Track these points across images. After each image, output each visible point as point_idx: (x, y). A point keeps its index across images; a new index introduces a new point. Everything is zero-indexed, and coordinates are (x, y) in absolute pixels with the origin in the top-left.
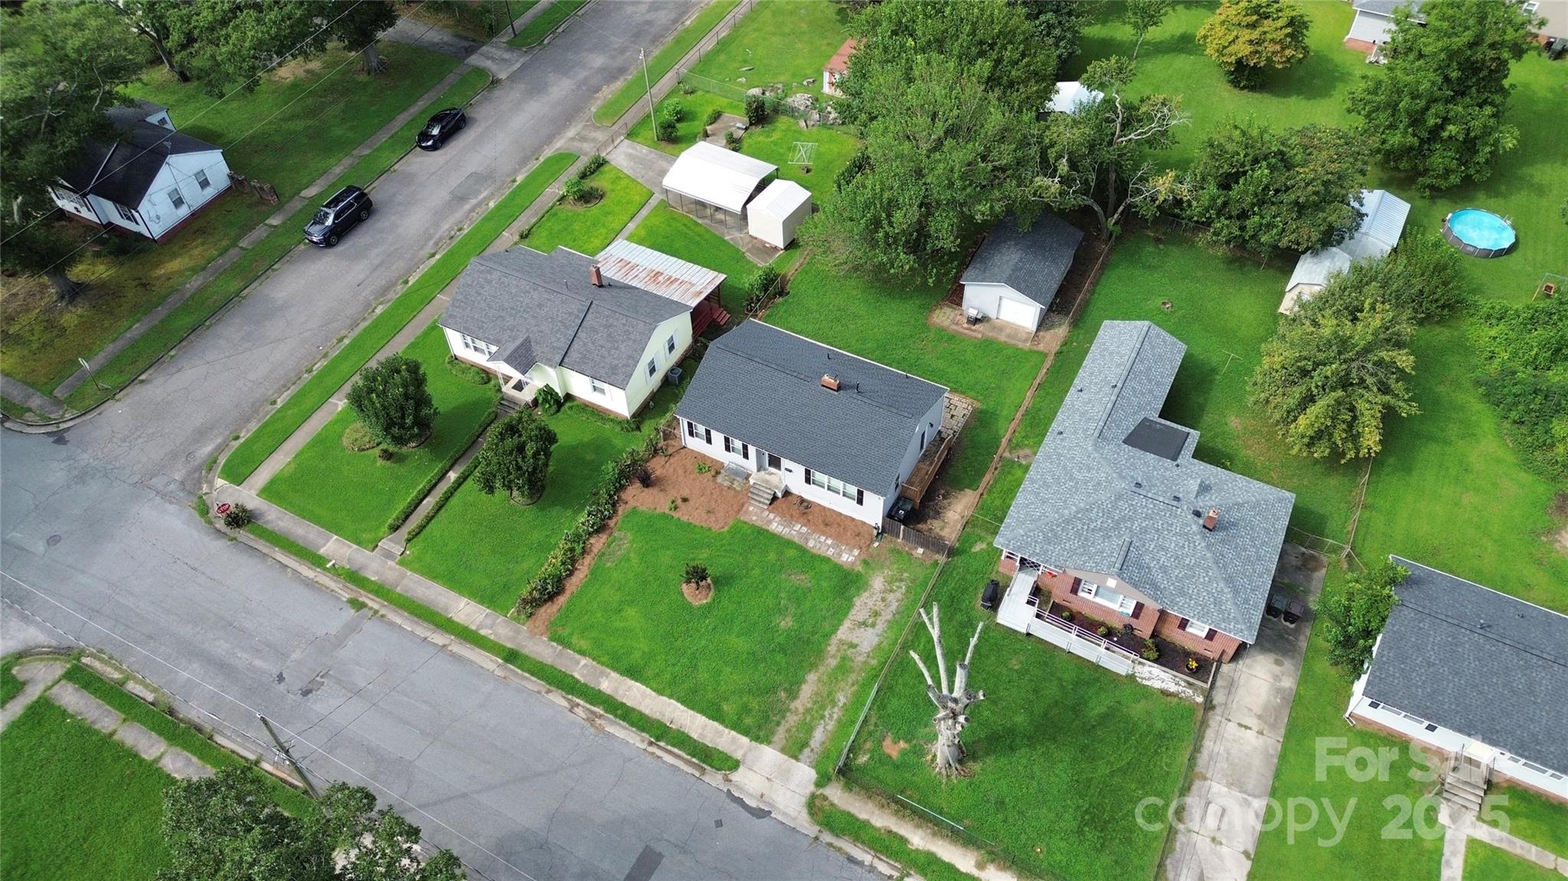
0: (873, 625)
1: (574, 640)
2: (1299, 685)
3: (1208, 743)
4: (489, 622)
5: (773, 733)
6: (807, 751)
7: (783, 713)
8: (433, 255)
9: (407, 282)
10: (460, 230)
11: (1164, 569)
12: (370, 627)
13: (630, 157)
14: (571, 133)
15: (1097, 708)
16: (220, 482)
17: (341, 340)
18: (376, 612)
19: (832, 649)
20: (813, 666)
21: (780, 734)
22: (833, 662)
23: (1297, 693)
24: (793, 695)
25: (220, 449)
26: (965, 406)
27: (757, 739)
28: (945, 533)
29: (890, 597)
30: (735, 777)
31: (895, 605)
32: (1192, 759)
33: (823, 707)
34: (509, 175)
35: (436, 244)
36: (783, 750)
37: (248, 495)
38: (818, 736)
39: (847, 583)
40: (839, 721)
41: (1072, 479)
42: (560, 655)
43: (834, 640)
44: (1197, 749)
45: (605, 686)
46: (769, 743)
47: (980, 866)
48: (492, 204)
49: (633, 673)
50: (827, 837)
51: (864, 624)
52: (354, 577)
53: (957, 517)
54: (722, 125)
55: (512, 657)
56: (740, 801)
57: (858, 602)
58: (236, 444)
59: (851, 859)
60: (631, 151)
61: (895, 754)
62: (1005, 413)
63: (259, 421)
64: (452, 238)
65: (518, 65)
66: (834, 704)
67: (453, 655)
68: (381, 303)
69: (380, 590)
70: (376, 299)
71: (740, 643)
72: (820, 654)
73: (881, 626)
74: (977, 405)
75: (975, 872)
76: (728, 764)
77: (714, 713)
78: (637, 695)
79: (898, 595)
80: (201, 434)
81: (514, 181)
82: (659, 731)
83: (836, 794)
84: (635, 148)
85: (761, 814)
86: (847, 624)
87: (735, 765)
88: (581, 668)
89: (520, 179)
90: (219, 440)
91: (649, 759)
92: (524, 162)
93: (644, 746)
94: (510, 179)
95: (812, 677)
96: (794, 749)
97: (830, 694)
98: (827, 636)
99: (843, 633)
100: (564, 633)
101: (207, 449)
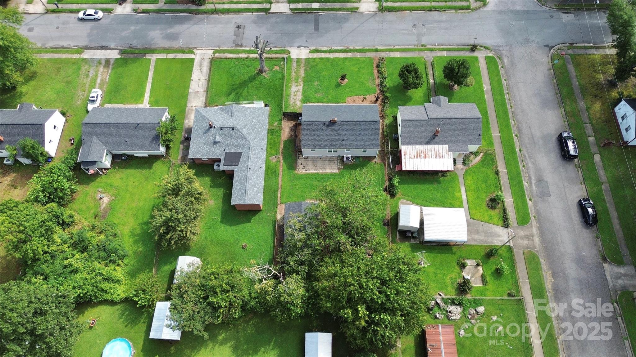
0: (294, 93)
1: (365, 59)
2: (183, 123)
3: (204, 99)
4: (389, 55)
5: (305, 61)
6: (296, 61)
7: (305, 66)
8: (520, 151)
9: (516, 136)
10: (524, 166)
11: (221, 114)
12: (416, 43)
13: (499, 236)
14: (537, 240)
15: (232, 96)
16: (491, 55)
17: (511, 107)
18: (417, 46)
19: (302, 83)
20: (304, 78)
21: (303, 61)
22: (299, 80)
23: (184, 120)
24: (305, 70)
25: (503, 63)
26: (300, 170)
27: (308, 59)
28: (287, 124)
29: (294, 101)
30: (309, 51)
31: (291, 99)
32: (207, 93)
33: (297, 70)
34: (535, 202)
35: (525, 156)
36: (301, 59)
37: (480, 55)
38: (295, 64)
39: (306, 99)
40: (292, 69)
41: (253, 130)
42: (366, 55)
43: (302, 85)
44: (206, 96)
45: (350, 54)
46: (305, 59)
47: (249, 56)
48: (525, 184)
49: (345, 59)
50: (283, 48)
51: (297, 92)
52: (431, 50)
53: (285, 130)
54: (477, 276)
55: (376, 50)
56: (305, 47)
57: (301, 96)
58: (500, 66)
59: (275, 47)
60: (500, 239)
61: (275, 67)
62: (286, 173)
63: (502, 73)
64: (523, 161)
65: (608, 278)
66: (295, 72)
67: (391, 46)
68: (515, 124)
69: (422, 50)
70: (518, 125)
71: (324, 73)
72: (304, 81)
73: (292, 93)
74: (295, 172)
75: (249, 55)
76: (311, 52)
77: (321, 59)
78: (342, 55)
79: (291, 102)
80: (513, 64)
81: (530, 200)
82: (331, 51)
83: (285, 56)
84: (501, 241)
85: (299, 47)
86: (301, 90)
87: (310, 52)
88: (358, 55)
89: (530, 203)
90: (506, 64)
91: (329, 46)
92: (538, 213)
93: (332, 48)
94: (533, 199)
95: (303, 75)
96: (298, 60)
97: (297, 74)
98: (304, 85)
99: (301, 88)
100: (368, 59)
101: (506, 61)
